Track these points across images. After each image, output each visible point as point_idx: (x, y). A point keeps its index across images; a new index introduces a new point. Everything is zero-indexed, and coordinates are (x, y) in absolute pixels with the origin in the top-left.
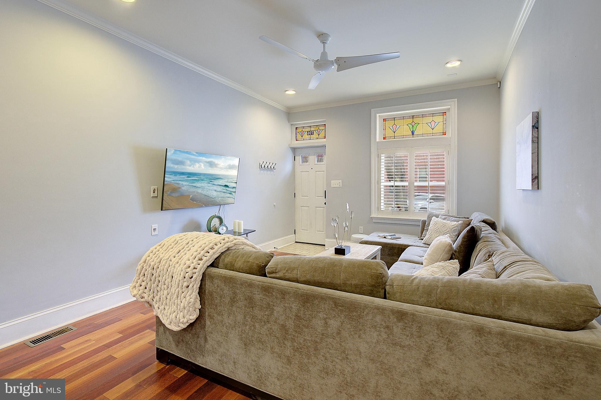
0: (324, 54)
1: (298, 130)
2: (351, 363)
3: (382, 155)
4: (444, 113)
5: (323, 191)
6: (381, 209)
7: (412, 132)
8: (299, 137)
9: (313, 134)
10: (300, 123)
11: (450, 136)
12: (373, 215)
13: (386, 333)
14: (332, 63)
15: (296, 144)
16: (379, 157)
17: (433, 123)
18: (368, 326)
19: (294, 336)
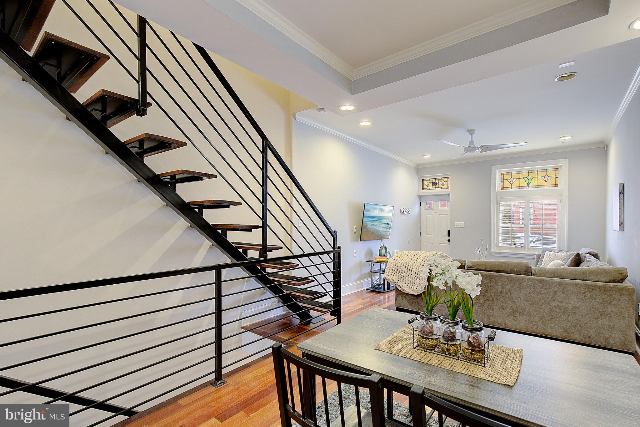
0: (472, 142)
1: (424, 182)
2: (516, 303)
3: (500, 202)
4: (557, 169)
5: (446, 230)
6: (500, 246)
7: (528, 184)
8: (425, 187)
9: (438, 185)
10: (425, 177)
11: (562, 188)
12: (492, 250)
13: (533, 289)
14: (478, 148)
15: (423, 193)
16: (498, 203)
17: (546, 177)
18: (525, 287)
19: (485, 294)
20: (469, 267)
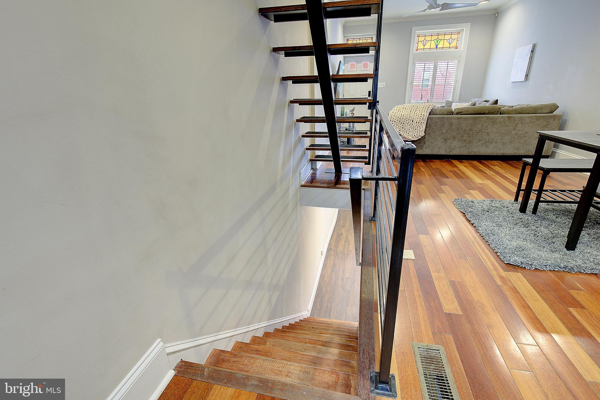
2: (489, 136)
4: (459, 33)
7: (436, 46)
10: (350, 36)
11: (462, 50)
13: (503, 123)
16: (414, 64)
20: (459, 113)
